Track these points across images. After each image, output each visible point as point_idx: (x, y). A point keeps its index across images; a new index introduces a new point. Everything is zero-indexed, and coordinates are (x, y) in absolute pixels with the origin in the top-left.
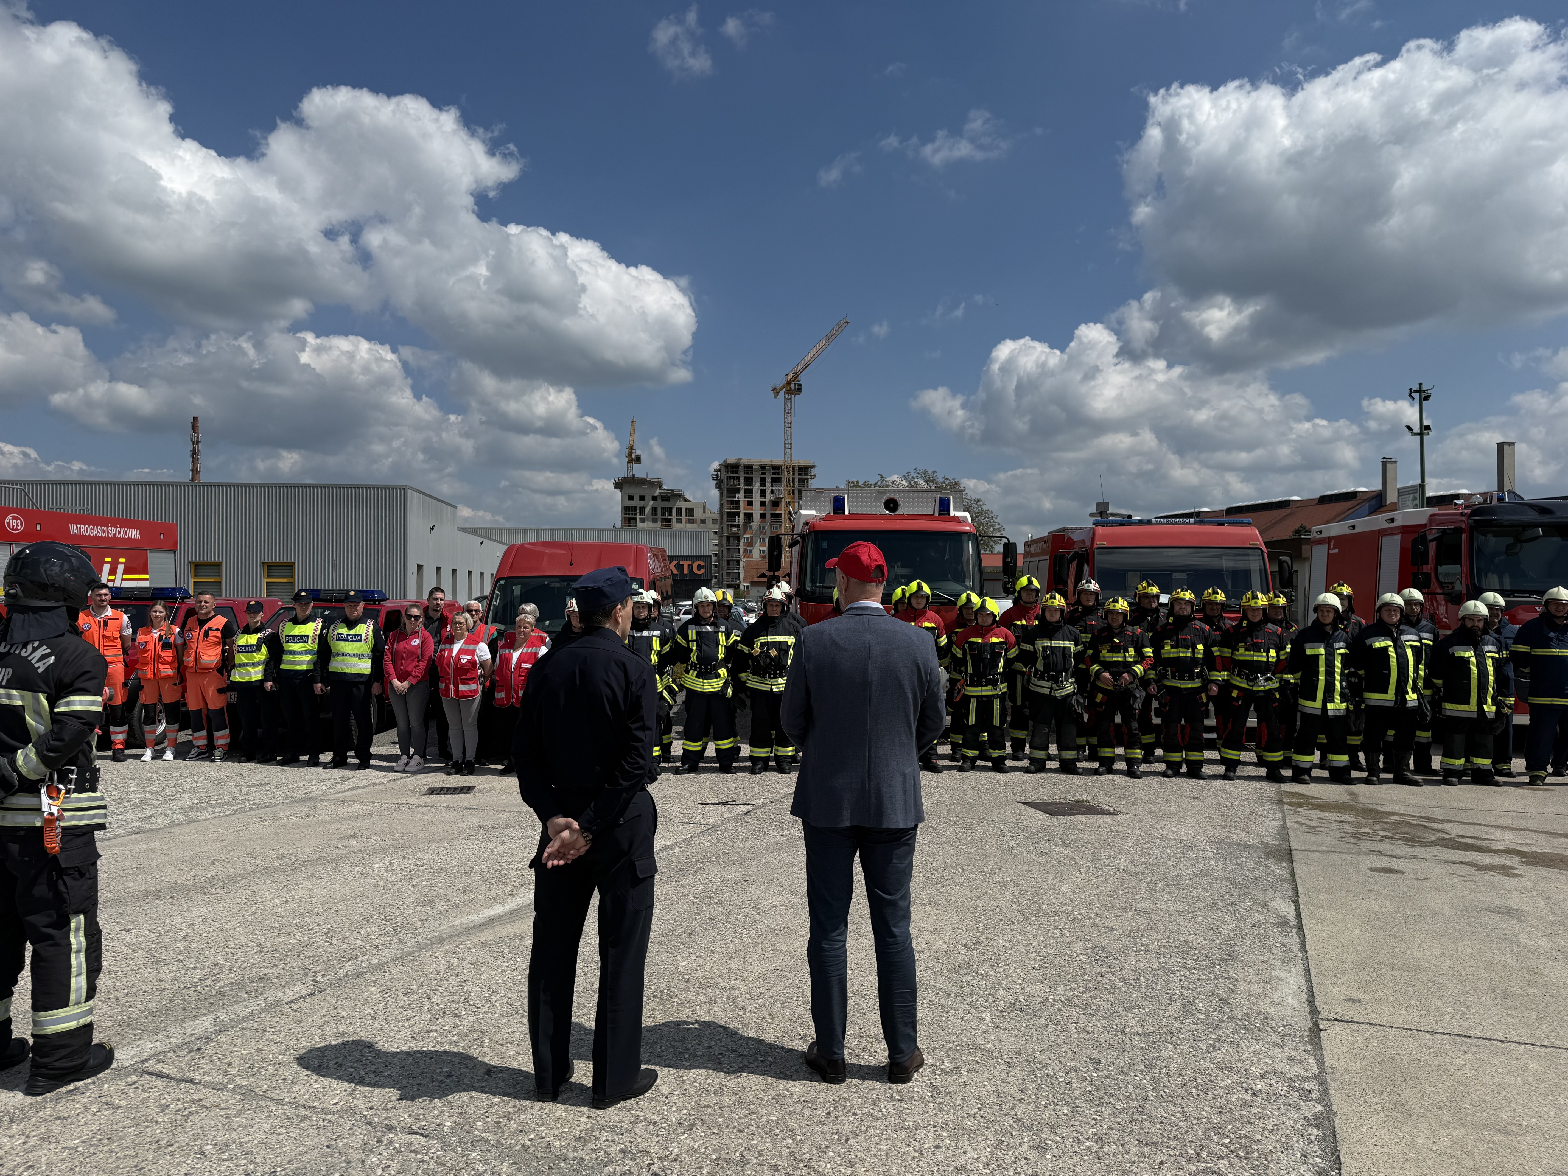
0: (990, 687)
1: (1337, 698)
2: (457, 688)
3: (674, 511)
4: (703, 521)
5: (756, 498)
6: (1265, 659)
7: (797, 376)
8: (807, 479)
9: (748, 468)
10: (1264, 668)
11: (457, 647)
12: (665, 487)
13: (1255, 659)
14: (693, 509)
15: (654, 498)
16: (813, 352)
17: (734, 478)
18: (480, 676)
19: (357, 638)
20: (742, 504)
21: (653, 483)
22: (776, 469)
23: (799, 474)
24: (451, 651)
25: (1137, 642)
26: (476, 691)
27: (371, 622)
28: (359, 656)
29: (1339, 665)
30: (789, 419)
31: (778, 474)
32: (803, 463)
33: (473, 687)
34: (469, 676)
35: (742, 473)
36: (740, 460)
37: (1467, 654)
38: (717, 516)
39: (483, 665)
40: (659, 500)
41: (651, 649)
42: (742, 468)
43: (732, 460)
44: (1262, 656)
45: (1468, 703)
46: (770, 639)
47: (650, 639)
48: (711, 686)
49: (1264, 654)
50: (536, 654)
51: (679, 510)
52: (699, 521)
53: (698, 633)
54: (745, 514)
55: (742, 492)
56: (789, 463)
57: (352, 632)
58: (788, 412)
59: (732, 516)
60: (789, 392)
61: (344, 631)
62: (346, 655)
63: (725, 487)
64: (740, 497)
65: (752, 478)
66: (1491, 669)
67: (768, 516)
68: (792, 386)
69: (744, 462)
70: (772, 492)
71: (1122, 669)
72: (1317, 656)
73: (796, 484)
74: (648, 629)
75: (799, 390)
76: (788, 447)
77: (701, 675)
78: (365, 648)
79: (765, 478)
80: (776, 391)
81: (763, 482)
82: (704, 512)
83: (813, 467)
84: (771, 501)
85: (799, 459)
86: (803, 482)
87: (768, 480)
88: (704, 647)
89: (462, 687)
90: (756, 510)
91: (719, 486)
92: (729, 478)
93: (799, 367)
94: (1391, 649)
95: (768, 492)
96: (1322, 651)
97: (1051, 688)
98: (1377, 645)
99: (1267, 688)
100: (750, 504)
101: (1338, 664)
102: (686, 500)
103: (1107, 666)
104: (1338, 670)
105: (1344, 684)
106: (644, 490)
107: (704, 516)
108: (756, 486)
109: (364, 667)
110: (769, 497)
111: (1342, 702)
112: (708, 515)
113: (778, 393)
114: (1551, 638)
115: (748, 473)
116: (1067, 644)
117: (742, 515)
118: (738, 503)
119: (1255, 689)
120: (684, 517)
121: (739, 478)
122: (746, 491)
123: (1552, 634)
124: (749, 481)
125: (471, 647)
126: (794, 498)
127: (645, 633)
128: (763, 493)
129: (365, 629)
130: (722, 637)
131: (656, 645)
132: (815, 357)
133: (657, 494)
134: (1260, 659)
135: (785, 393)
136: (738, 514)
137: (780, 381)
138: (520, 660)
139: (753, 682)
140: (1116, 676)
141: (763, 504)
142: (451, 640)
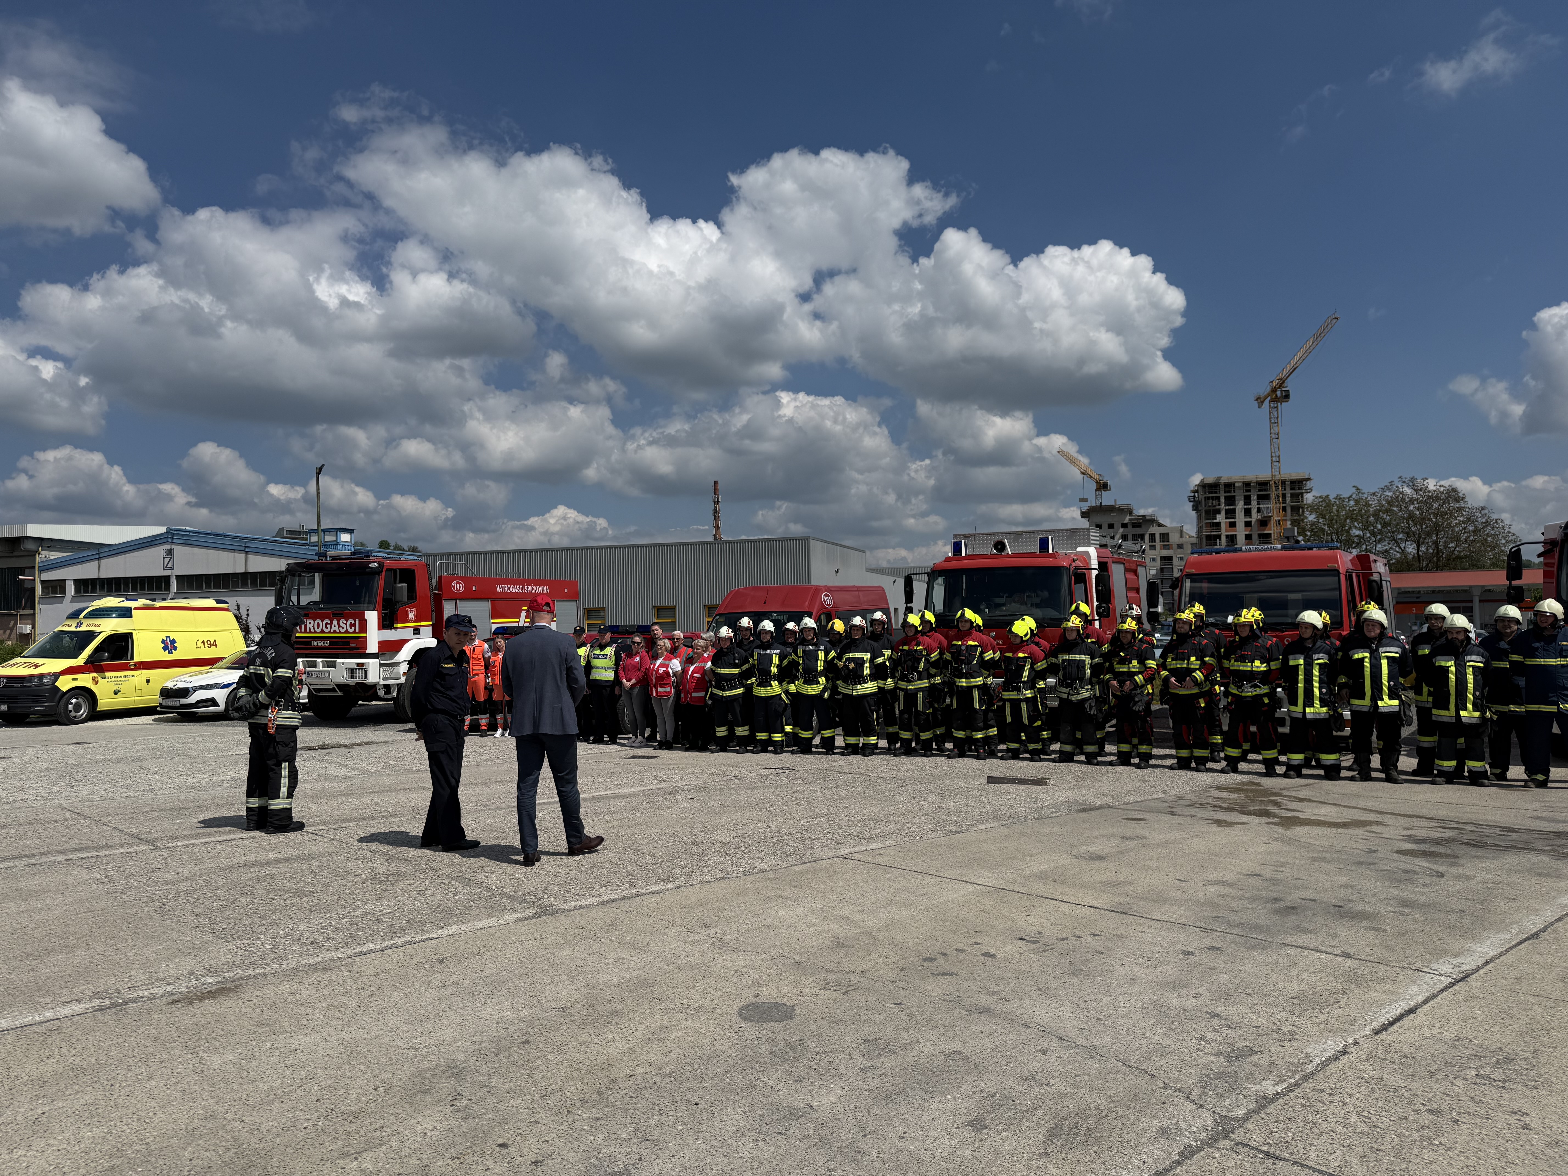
0: (1015, 693)
1: (1317, 703)
2: (657, 689)
3: (1147, 537)
4: (1180, 546)
5: (1240, 519)
6: (1249, 669)
7: (1282, 382)
8: (1302, 494)
9: (1230, 486)
10: (1251, 676)
11: (658, 662)
12: (1136, 513)
13: (1241, 668)
14: (1168, 534)
15: (1124, 526)
16: (1299, 355)
17: (1213, 498)
18: (674, 682)
19: (605, 657)
20: (1223, 526)
21: (1123, 510)
22: (1263, 485)
23: (1291, 489)
24: (654, 665)
25: (1141, 655)
26: (670, 692)
27: (615, 645)
28: (606, 669)
29: (1317, 674)
30: (1276, 429)
31: (1265, 490)
32: (1295, 476)
33: (668, 689)
34: (665, 682)
35: (1222, 492)
36: (1220, 478)
37: (1449, 664)
38: (1194, 540)
39: (675, 674)
40: (1130, 526)
41: (772, 663)
42: (1222, 487)
43: (1210, 480)
44: (1247, 666)
45: (1448, 709)
46: (851, 655)
47: (771, 655)
48: (812, 690)
49: (1249, 664)
50: (704, 667)
51: (1152, 537)
52: (1175, 547)
53: (804, 651)
54: (1227, 536)
55: (1223, 513)
56: (1278, 477)
57: (602, 653)
58: (1274, 421)
59: (1212, 539)
60: (1276, 400)
61: (598, 652)
62: (599, 668)
63: (1203, 508)
64: (1220, 518)
65: (1234, 497)
66: (1470, 678)
67: (1255, 537)
68: (1279, 393)
69: (1224, 480)
70: (1259, 510)
71: (1126, 678)
72: (1297, 667)
73: (1288, 499)
74: (770, 649)
75: (1287, 396)
76: (1275, 460)
77: (807, 682)
78: (610, 663)
79: (1250, 496)
80: (1260, 401)
81: (1247, 500)
82: (1181, 536)
83: (1309, 479)
84: (1258, 520)
85: (1290, 471)
86: (1298, 496)
87: (1254, 498)
88: (807, 661)
89: (660, 689)
90: (1241, 532)
91: (1196, 508)
92: (1207, 499)
93: (1285, 373)
94: (1367, 660)
95: (1254, 512)
96: (1302, 661)
97: (1069, 694)
98: (1356, 656)
99: (1254, 693)
100: (1233, 525)
101: (1316, 672)
102: (1160, 525)
103: (1118, 675)
104: (1316, 679)
105: (1324, 690)
106: (1112, 518)
107: (1181, 541)
108: (1240, 506)
109: (609, 676)
110: (1255, 516)
111: (1321, 706)
112: (1186, 539)
113: (1262, 402)
114: (1537, 649)
115: (1229, 492)
116: (1083, 657)
117: (1223, 538)
118: (1218, 525)
119: (1243, 694)
120: (1158, 544)
121: (1218, 498)
122: (1227, 512)
123: (1537, 645)
124: (1231, 501)
125: (667, 662)
126: (1285, 516)
127: (768, 652)
128: (1248, 512)
129: (610, 651)
130: (821, 655)
131: (776, 660)
132: (1303, 359)
133: (1127, 520)
134: (1245, 669)
135: (1270, 402)
136: (1219, 537)
137: (1265, 389)
138: (694, 672)
139: (843, 688)
140: (1121, 683)
141: (1248, 524)
142: (656, 658)
